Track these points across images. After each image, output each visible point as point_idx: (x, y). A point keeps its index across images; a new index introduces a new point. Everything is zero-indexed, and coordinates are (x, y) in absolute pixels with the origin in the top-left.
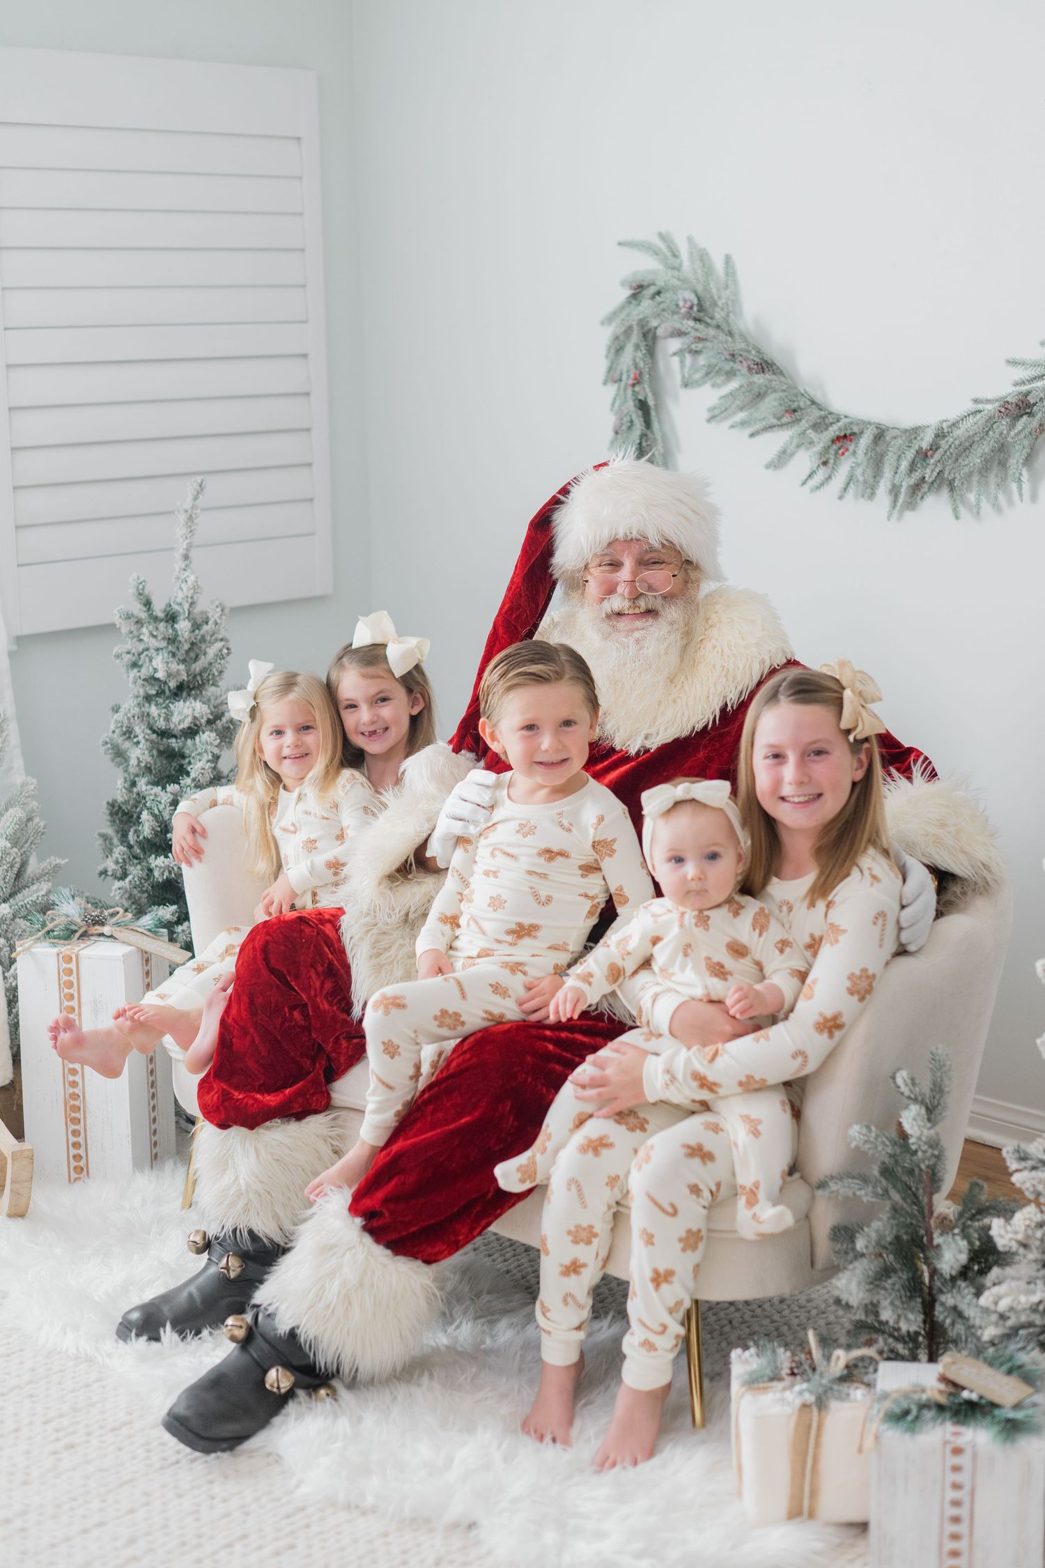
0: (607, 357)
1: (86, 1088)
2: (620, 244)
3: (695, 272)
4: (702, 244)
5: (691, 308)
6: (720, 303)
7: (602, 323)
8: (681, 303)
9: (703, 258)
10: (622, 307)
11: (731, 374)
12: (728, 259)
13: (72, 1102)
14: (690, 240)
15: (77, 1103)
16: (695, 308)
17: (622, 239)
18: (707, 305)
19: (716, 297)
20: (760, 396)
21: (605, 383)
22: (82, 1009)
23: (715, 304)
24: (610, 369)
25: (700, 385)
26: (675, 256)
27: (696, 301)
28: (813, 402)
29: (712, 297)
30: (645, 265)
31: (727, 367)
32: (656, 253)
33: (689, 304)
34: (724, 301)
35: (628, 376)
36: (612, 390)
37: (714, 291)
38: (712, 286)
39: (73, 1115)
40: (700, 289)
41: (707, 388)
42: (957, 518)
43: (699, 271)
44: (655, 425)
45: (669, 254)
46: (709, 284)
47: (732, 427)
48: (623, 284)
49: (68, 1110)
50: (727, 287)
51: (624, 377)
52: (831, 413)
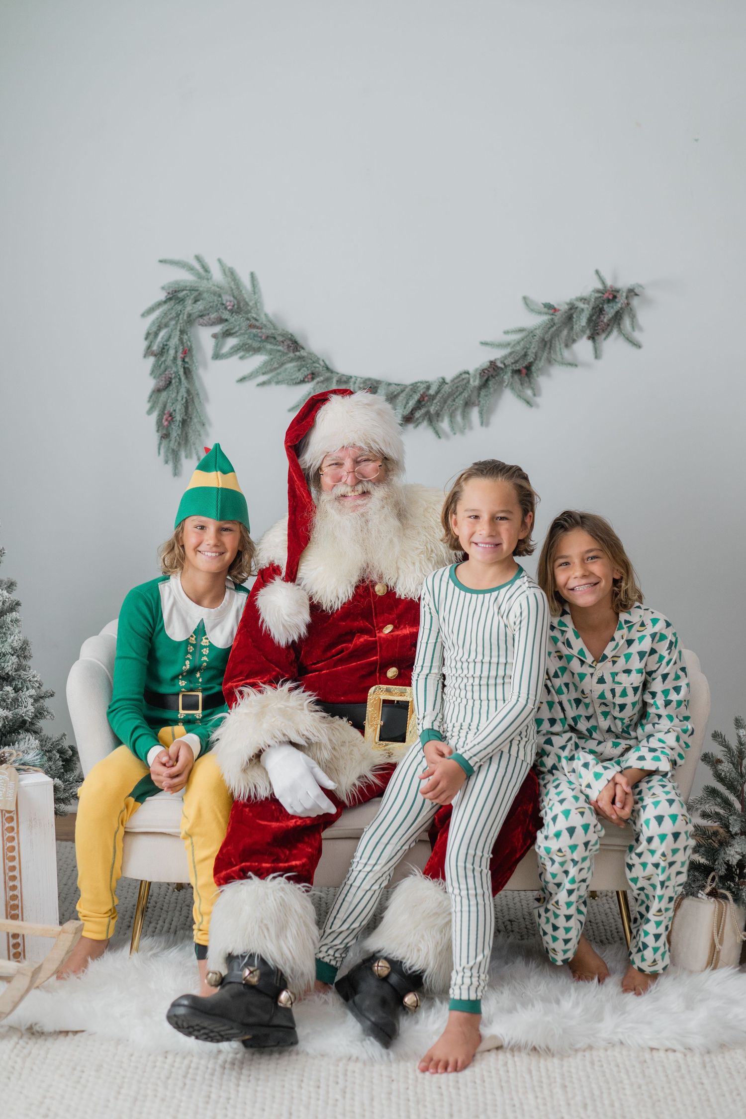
0: (146, 339)
1: (24, 890)
2: (161, 261)
3: (229, 283)
4: (229, 263)
5: (233, 306)
6: (251, 304)
7: (143, 315)
8: (228, 304)
9: (231, 274)
10: (159, 304)
11: (257, 350)
12: (252, 275)
13: (12, 903)
14: (219, 261)
15: (16, 902)
16: (236, 306)
17: (161, 258)
18: (242, 305)
19: (247, 300)
20: (283, 364)
21: (145, 357)
22: (20, 827)
23: (247, 304)
24: (149, 347)
25: (227, 358)
26: (207, 270)
27: (236, 303)
28: (328, 369)
29: (244, 300)
30: (184, 277)
31: (256, 345)
32: (191, 269)
33: (232, 304)
34: (253, 302)
35: (176, 352)
36: (152, 360)
37: (245, 296)
38: (243, 292)
39: (13, 912)
40: (236, 293)
41: (235, 359)
42: (439, 437)
43: (233, 283)
44: (197, 383)
45: (201, 270)
46: (241, 291)
47: (258, 385)
48: (163, 288)
49: (9, 909)
50: (255, 293)
51: (172, 352)
52: (344, 375)
